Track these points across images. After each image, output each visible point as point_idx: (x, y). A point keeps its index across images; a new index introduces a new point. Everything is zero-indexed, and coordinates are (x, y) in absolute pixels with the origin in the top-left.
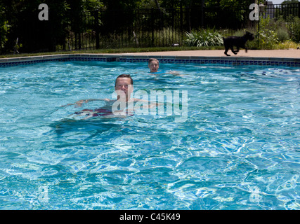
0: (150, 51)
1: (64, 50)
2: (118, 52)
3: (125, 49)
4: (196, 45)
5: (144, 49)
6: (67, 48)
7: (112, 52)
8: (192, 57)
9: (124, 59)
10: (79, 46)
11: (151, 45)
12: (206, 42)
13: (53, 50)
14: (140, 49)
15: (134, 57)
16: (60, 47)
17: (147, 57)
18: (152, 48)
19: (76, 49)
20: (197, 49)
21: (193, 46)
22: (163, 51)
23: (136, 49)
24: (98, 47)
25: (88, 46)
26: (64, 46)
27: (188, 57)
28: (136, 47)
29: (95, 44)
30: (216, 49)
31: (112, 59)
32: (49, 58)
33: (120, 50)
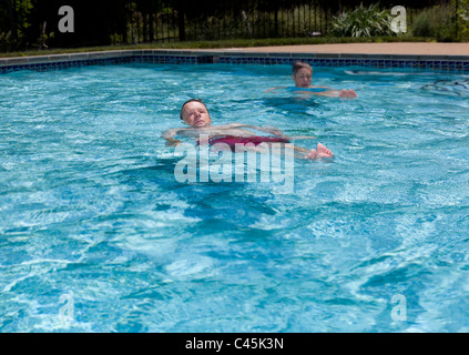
0: (272, 44)
1: (124, 42)
2: (218, 46)
3: (228, 42)
4: (349, 34)
5: (261, 41)
6: (129, 40)
7: (207, 47)
8: (343, 55)
9: (226, 59)
10: (149, 37)
11: (275, 34)
12: (367, 30)
13: (106, 42)
14: (253, 41)
15: (244, 54)
16: (117, 37)
17: (265, 54)
18: (274, 40)
19: (145, 41)
20: (351, 42)
21: (344, 36)
22: (293, 44)
23: (247, 42)
24: (183, 38)
25: (165, 35)
26: (125, 36)
27: (337, 55)
28: (245, 38)
29: (177, 33)
30: (384, 41)
31: (207, 59)
32: (98, 57)
33: (220, 42)
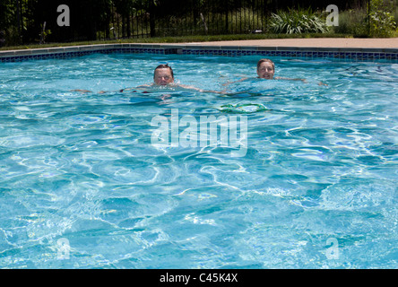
0: (223, 40)
1: (107, 38)
2: (181, 41)
3: (189, 38)
4: (285, 31)
5: (215, 37)
6: (111, 36)
7: (172, 42)
8: (279, 48)
9: (187, 51)
10: (127, 33)
11: (225, 31)
12: (299, 28)
13: (92, 38)
14: (209, 37)
15: (201, 47)
16: (102, 34)
17: (218, 47)
18: (225, 36)
19: (123, 37)
20: (286, 37)
21: (281, 33)
22: (240, 39)
23: (204, 37)
24: (153, 34)
25: (140, 32)
26: (108, 32)
27: (275, 48)
28: (204, 35)
29: (149, 30)
30: (312, 37)
31: (173, 51)
32: (87, 50)
33: (182, 38)
